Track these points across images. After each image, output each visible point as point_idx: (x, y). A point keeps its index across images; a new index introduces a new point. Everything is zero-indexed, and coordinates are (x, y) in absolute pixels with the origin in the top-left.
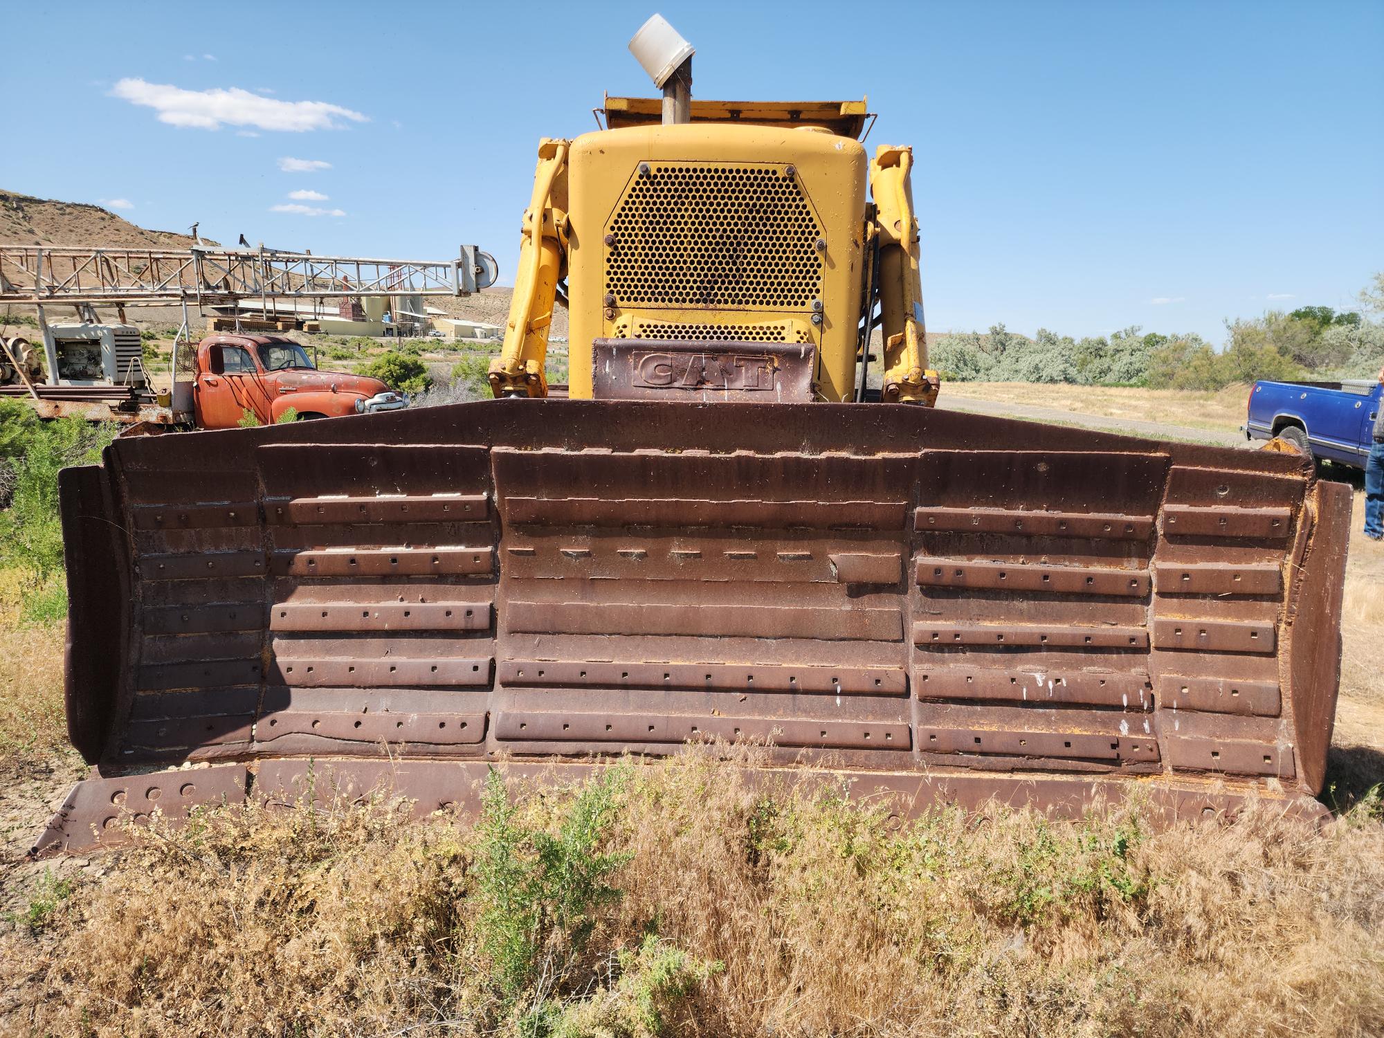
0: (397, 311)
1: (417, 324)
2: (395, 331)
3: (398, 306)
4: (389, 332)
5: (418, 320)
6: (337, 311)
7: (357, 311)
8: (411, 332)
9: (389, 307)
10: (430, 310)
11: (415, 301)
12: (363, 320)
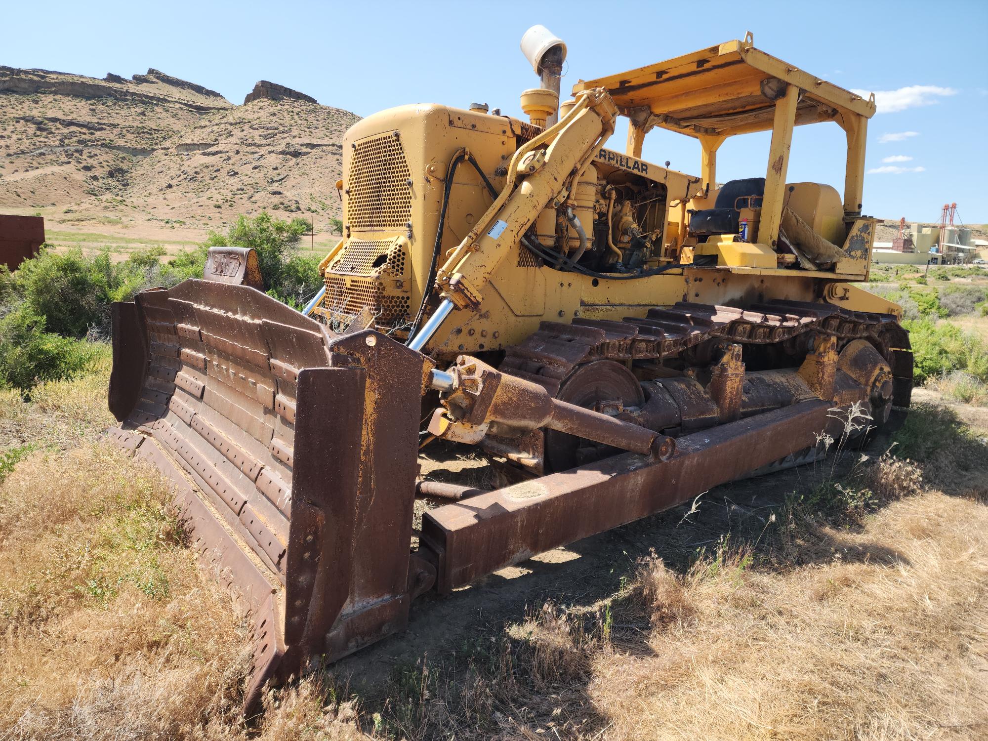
0: (945, 244)
1: (961, 254)
2: (940, 260)
3: (946, 239)
4: (934, 260)
5: (962, 251)
6: (890, 245)
7: (907, 244)
8: (956, 260)
9: (937, 241)
10: (979, 242)
11: (963, 235)
12: (912, 252)
